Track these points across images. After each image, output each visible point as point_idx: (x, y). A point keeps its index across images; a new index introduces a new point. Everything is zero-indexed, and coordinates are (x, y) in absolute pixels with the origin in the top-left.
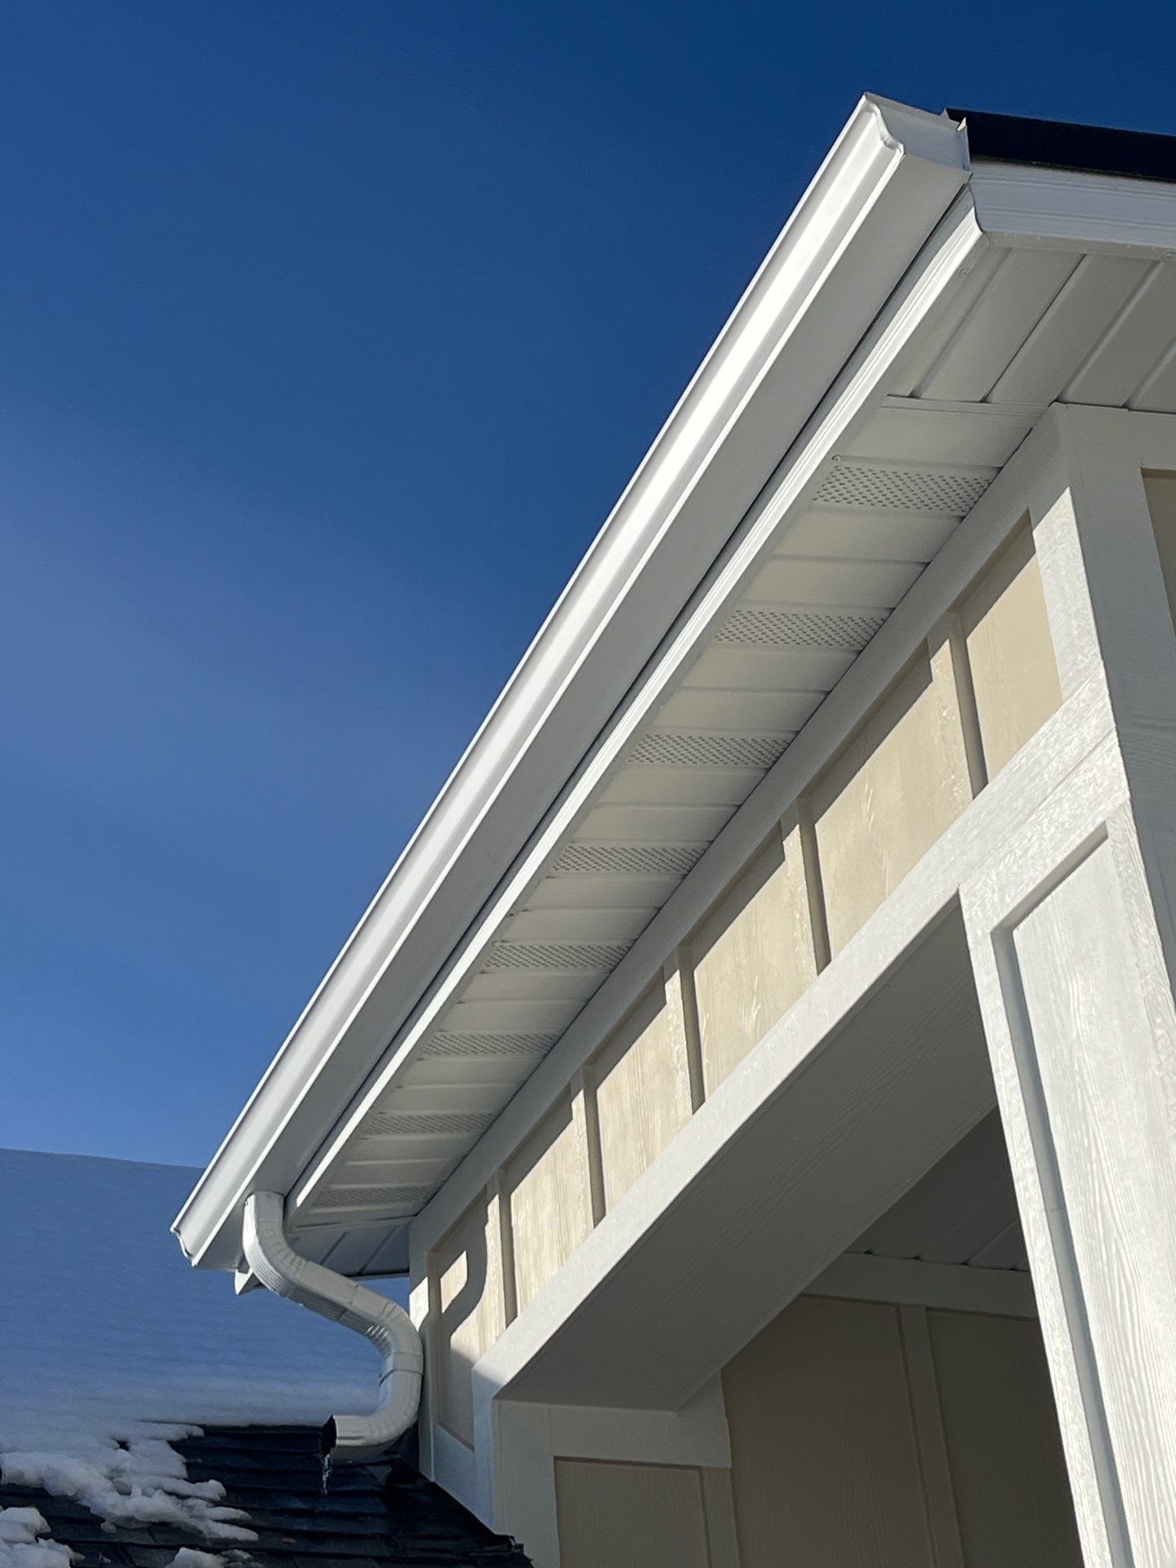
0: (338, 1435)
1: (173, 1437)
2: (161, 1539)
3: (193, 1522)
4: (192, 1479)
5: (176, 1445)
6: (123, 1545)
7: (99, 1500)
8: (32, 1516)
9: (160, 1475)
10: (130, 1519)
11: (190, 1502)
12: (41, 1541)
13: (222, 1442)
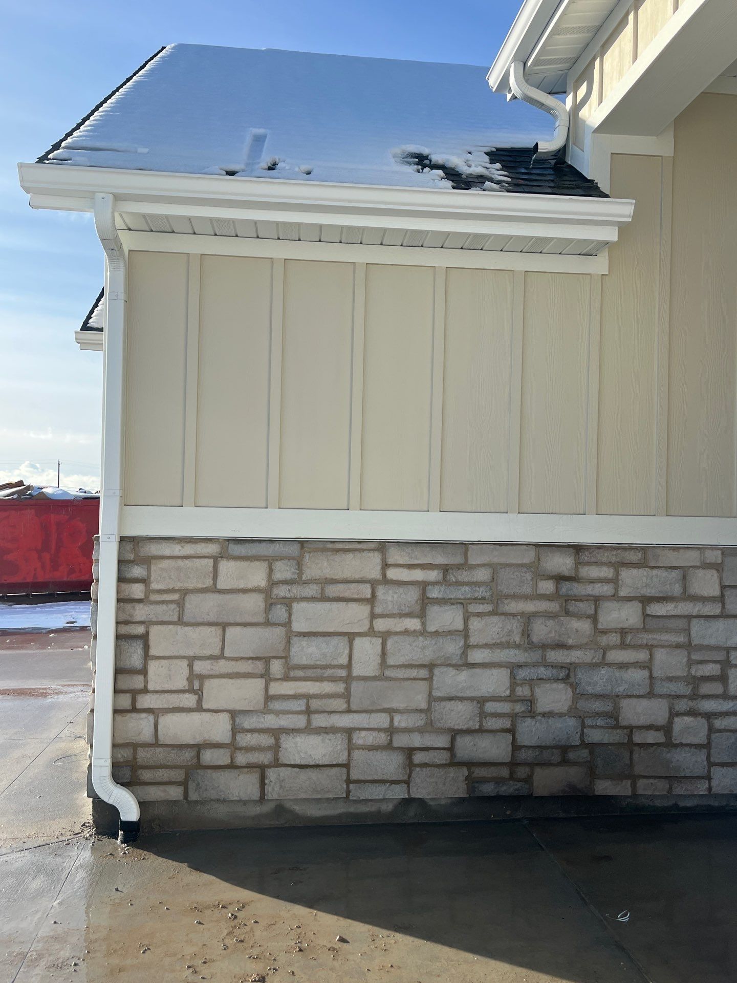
0: (539, 148)
1: (486, 151)
2: (480, 180)
3: (491, 175)
4: (491, 163)
5: (486, 153)
6: (468, 182)
7: (461, 168)
8: (440, 172)
9: (481, 162)
10: (471, 174)
11: (490, 170)
12: (443, 179)
13: (501, 153)
